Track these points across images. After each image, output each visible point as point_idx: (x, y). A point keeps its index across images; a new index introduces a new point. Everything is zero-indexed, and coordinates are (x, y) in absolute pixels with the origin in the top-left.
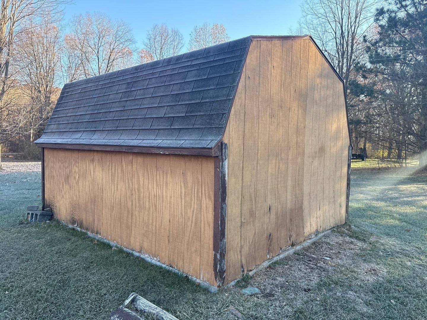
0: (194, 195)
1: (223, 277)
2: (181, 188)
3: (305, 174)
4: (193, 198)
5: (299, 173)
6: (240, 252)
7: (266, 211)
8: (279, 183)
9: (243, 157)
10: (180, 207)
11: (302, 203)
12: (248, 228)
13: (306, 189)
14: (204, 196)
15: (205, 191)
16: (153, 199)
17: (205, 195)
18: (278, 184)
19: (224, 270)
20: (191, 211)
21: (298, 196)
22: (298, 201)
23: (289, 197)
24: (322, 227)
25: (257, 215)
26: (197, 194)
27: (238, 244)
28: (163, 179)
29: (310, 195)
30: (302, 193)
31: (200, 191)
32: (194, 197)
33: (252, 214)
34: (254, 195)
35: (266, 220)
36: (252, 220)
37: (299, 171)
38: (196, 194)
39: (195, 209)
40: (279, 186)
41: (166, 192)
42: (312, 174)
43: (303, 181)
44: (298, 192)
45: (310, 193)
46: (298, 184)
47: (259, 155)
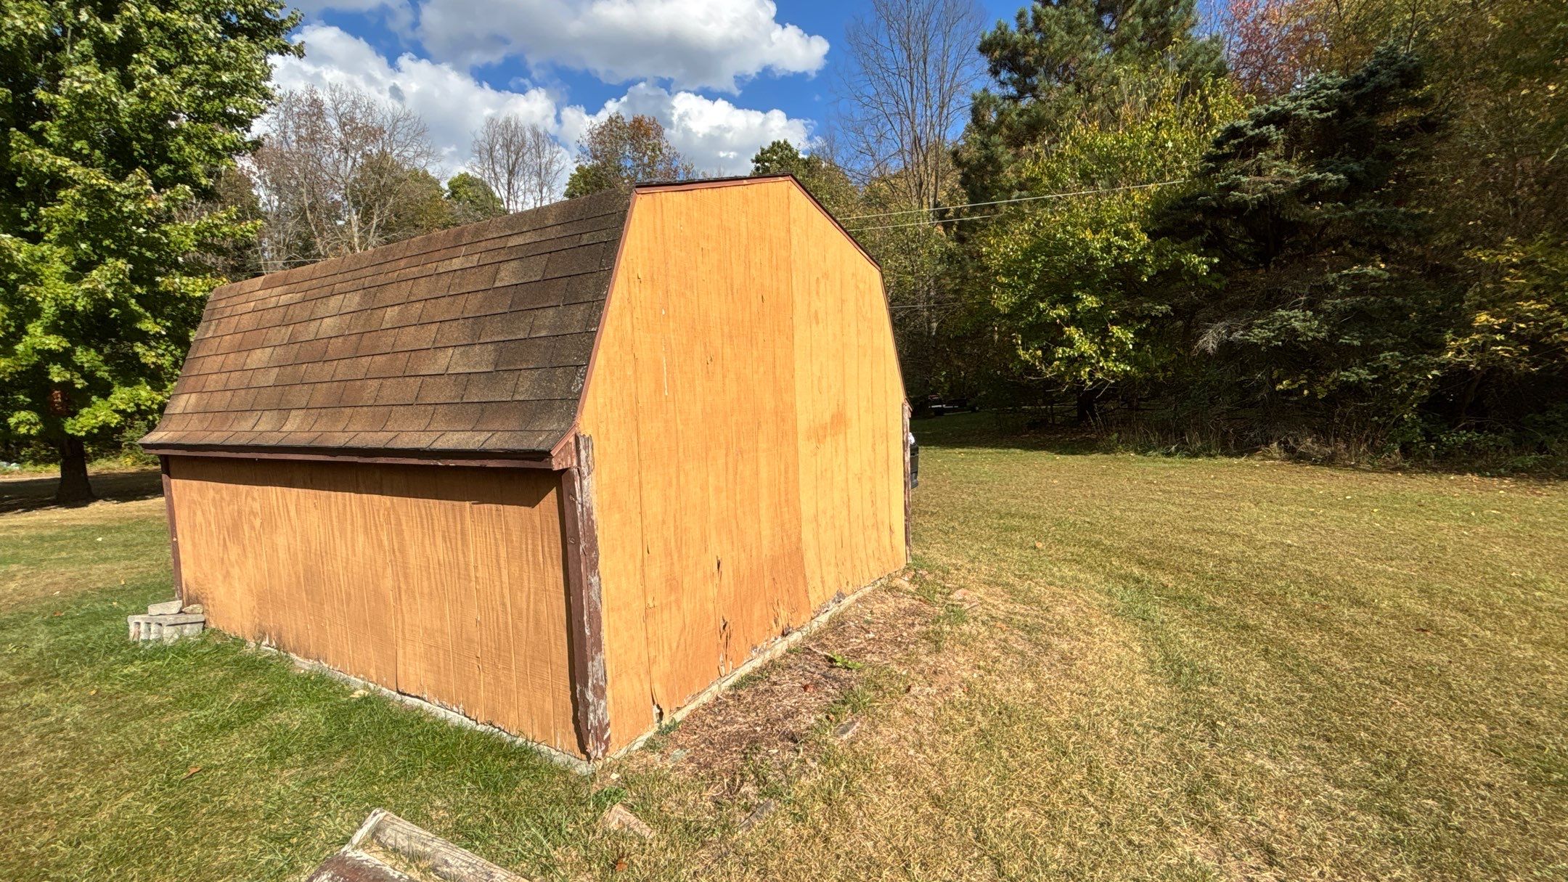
0: (528, 561)
1: (605, 737)
2: (497, 545)
3: (801, 476)
4: (525, 566)
5: (786, 478)
6: (649, 672)
7: (709, 573)
8: (738, 505)
9: (640, 460)
10: (498, 589)
11: (800, 539)
12: (666, 616)
13: (807, 509)
14: (549, 560)
15: (550, 548)
16: (437, 571)
17: (552, 558)
18: (736, 509)
19: (606, 721)
20: (524, 595)
21: (787, 526)
22: (789, 537)
23: (766, 532)
24: (850, 585)
25: (686, 586)
26: (534, 555)
27: (639, 657)
28: (455, 522)
29: (816, 521)
30: (799, 520)
31: (540, 548)
32: (528, 564)
33: (673, 584)
34: (676, 541)
35: (712, 591)
36: (673, 598)
37: (786, 472)
38: (530, 556)
39: (532, 590)
40: (739, 512)
41: (464, 553)
42: (819, 473)
43: (798, 490)
44: (787, 516)
45: (816, 518)
46: (787, 501)
47: (681, 450)
